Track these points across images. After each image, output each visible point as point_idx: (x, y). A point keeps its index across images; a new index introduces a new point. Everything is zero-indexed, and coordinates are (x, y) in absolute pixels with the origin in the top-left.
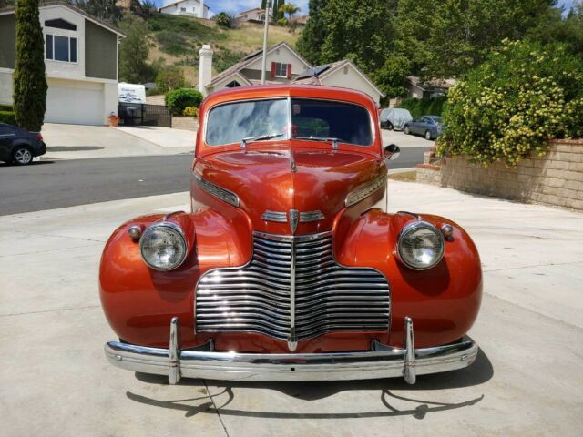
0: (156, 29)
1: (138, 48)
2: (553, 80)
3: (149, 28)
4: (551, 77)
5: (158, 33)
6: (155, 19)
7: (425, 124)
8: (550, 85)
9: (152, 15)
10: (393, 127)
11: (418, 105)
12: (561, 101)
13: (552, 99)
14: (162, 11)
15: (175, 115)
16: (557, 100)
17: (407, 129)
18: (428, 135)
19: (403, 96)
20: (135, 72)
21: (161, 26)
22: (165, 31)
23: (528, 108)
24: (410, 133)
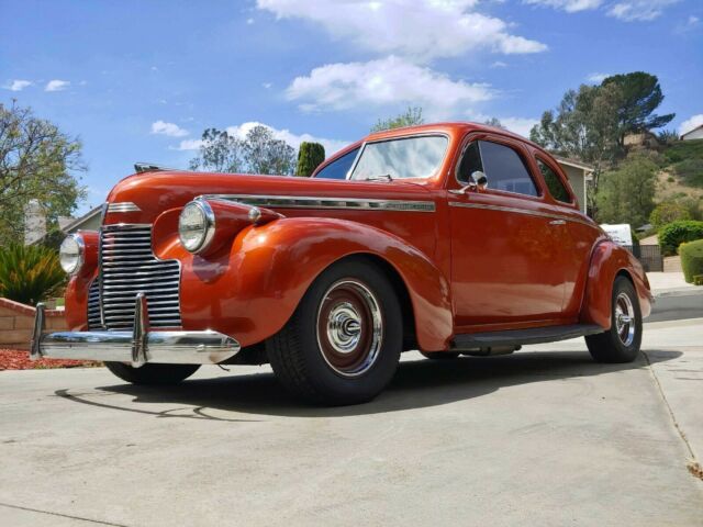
0: (675, 160)
1: (641, 186)
3: (666, 161)
5: (678, 164)
6: (675, 149)
9: (670, 145)
14: (685, 138)
15: (667, 256)
20: (638, 213)
21: (682, 156)
22: (688, 161)
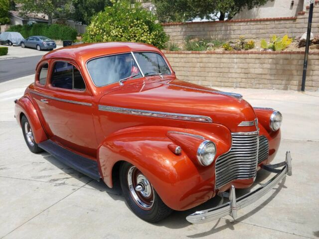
2: (143, 22)
4: (142, 20)
7: (35, 41)
8: (142, 24)
10: (12, 44)
11: (22, 29)
12: (148, 32)
13: (145, 31)
16: (147, 32)
17: (23, 45)
18: (39, 48)
19: (9, 23)
23: (135, 36)
24: (26, 47)
